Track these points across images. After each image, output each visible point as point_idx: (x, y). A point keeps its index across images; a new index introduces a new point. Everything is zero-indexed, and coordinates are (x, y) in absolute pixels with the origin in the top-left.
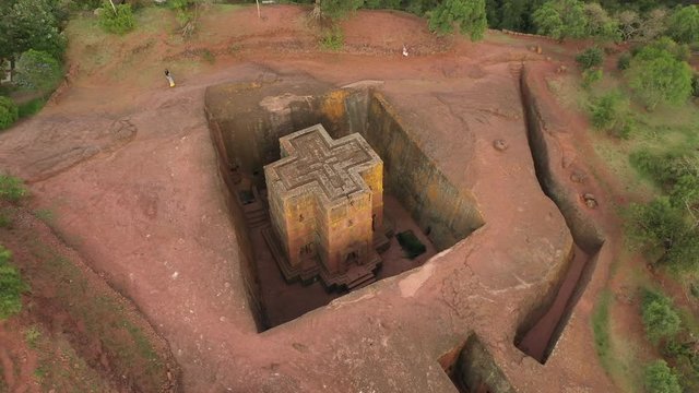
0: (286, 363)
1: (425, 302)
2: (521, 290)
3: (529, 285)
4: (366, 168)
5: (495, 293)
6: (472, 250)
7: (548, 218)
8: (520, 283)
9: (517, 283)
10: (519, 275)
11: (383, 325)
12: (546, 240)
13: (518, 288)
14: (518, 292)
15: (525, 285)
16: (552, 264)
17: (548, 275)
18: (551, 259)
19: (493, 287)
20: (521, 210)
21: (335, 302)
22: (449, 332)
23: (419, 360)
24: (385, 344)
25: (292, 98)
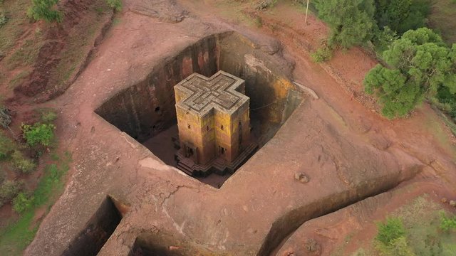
0: (83, 128)
1: (139, 173)
2: (174, 227)
3: (181, 232)
4: (219, 109)
5: (164, 210)
6: (191, 188)
7: (251, 231)
8: (180, 226)
9: (179, 224)
10: (188, 224)
11: (118, 159)
12: (227, 234)
13: (175, 224)
14: (172, 225)
15: (180, 229)
16: (210, 246)
17: (200, 245)
18: (213, 244)
19: (168, 209)
20: (245, 208)
21: (123, 133)
22: (125, 193)
23: (105, 185)
24: (108, 165)
25: (261, 65)
